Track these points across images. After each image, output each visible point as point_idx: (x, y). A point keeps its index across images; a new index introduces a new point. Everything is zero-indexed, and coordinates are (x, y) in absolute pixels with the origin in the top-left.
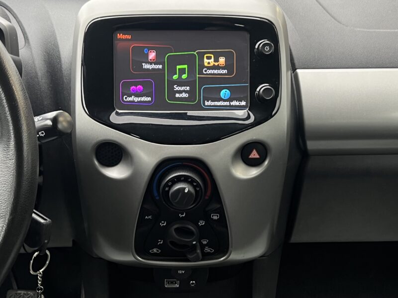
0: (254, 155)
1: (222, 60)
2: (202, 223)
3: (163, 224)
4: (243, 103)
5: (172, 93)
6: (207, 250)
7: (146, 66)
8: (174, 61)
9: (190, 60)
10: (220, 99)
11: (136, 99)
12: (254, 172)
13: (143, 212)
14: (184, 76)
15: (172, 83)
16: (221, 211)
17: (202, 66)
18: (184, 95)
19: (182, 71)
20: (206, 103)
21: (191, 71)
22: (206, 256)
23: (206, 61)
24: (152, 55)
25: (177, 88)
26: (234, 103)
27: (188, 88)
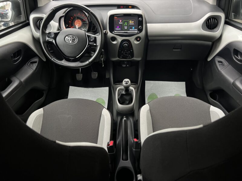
0: (138, 39)
1: (133, 22)
2: (129, 52)
3: (122, 52)
4: (137, 30)
5: (124, 28)
6: (130, 57)
7: (120, 23)
8: (124, 22)
9: (127, 22)
10: (132, 29)
11: (118, 29)
12: (138, 42)
13: (119, 49)
14: (126, 25)
15: (124, 26)
16: (133, 50)
17: (129, 23)
18: (126, 28)
19: (126, 24)
20: (130, 30)
21: (127, 24)
22: (130, 58)
23: (130, 22)
24: (121, 21)
25: (125, 27)
26: (135, 30)
27: (127, 27)
